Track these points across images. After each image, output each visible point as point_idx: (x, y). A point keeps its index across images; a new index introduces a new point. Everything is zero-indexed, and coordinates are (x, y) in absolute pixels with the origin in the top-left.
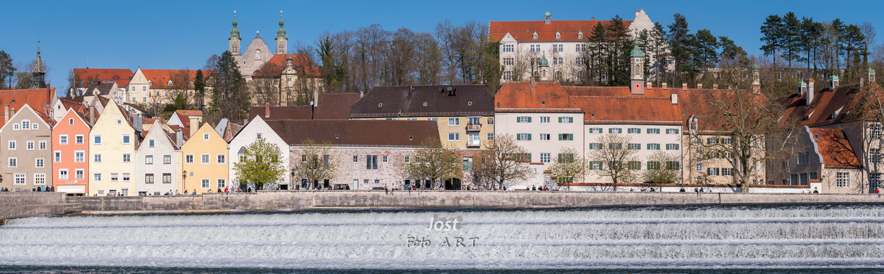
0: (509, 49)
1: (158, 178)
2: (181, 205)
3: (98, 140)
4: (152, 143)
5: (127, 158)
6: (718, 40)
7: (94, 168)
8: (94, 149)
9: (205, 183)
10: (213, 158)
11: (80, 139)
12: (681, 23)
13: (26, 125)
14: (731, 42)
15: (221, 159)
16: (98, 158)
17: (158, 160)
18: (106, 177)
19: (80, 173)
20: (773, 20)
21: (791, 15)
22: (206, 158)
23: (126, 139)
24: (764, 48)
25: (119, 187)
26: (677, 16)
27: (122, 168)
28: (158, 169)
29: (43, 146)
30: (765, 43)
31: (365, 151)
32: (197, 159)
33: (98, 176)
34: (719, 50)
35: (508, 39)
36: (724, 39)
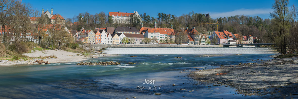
0: (114, 17)
1: (110, 42)
2: (116, 46)
3: (102, 36)
4: (109, 37)
5: (106, 39)
6: (151, 17)
7: (101, 40)
8: (101, 37)
9: (116, 43)
10: (117, 39)
11: (99, 36)
12: (145, 14)
13: (92, 33)
14: (153, 18)
15: (118, 39)
16: (102, 39)
17: (110, 39)
18: (103, 42)
19: (99, 41)
20: (159, 14)
21: (162, 13)
22: (116, 39)
23: (106, 36)
24: (158, 19)
25: (105, 43)
26: (144, 13)
27: (105, 40)
28: (110, 40)
29: (94, 36)
30: (158, 18)
31: (135, 38)
32: (115, 39)
33: (102, 41)
34: (151, 19)
35: (113, 16)
36: (152, 17)
